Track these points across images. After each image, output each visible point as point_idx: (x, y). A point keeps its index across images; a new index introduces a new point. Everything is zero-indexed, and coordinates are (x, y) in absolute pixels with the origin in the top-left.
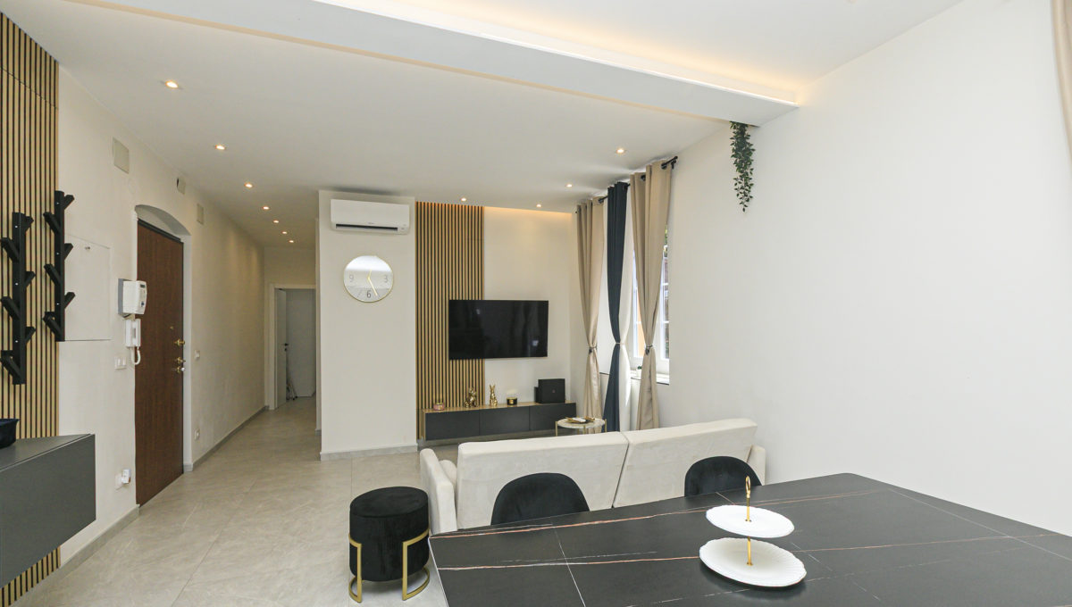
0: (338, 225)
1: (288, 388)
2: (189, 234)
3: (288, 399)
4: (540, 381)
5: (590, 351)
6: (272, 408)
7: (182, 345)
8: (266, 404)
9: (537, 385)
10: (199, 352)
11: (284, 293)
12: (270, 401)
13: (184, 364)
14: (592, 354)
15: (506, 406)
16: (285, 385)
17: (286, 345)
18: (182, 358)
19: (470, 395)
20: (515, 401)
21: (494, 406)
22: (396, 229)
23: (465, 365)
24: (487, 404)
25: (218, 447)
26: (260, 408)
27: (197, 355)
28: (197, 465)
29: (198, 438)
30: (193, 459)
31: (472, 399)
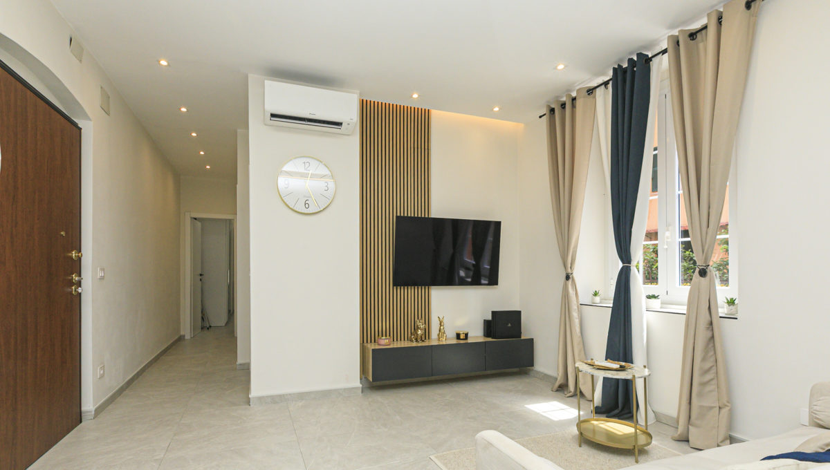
0: (273, 115)
1: (203, 318)
2: (90, 120)
3: (202, 328)
4: (494, 313)
5: (568, 277)
6: (188, 337)
7: (80, 259)
8: (182, 333)
9: (489, 317)
10: (103, 270)
11: (199, 224)
12: (186, 330)
13: (83, 282)
14: (570, 281)
15: (455, 341)
16: (200, 315)
17: (201, 275)
18: (80, 276)
19: (418, 328)
20: (466, 335)
21: (443, 342)
22: (339, 124)
23: (411, 292)
24: (434, 341)
25: (129, 383)
26: (177, 337)
27: (101, 274)
28: (99, 411)
29: (102, 376)
30: (94, 406)
31: (420, 332)
